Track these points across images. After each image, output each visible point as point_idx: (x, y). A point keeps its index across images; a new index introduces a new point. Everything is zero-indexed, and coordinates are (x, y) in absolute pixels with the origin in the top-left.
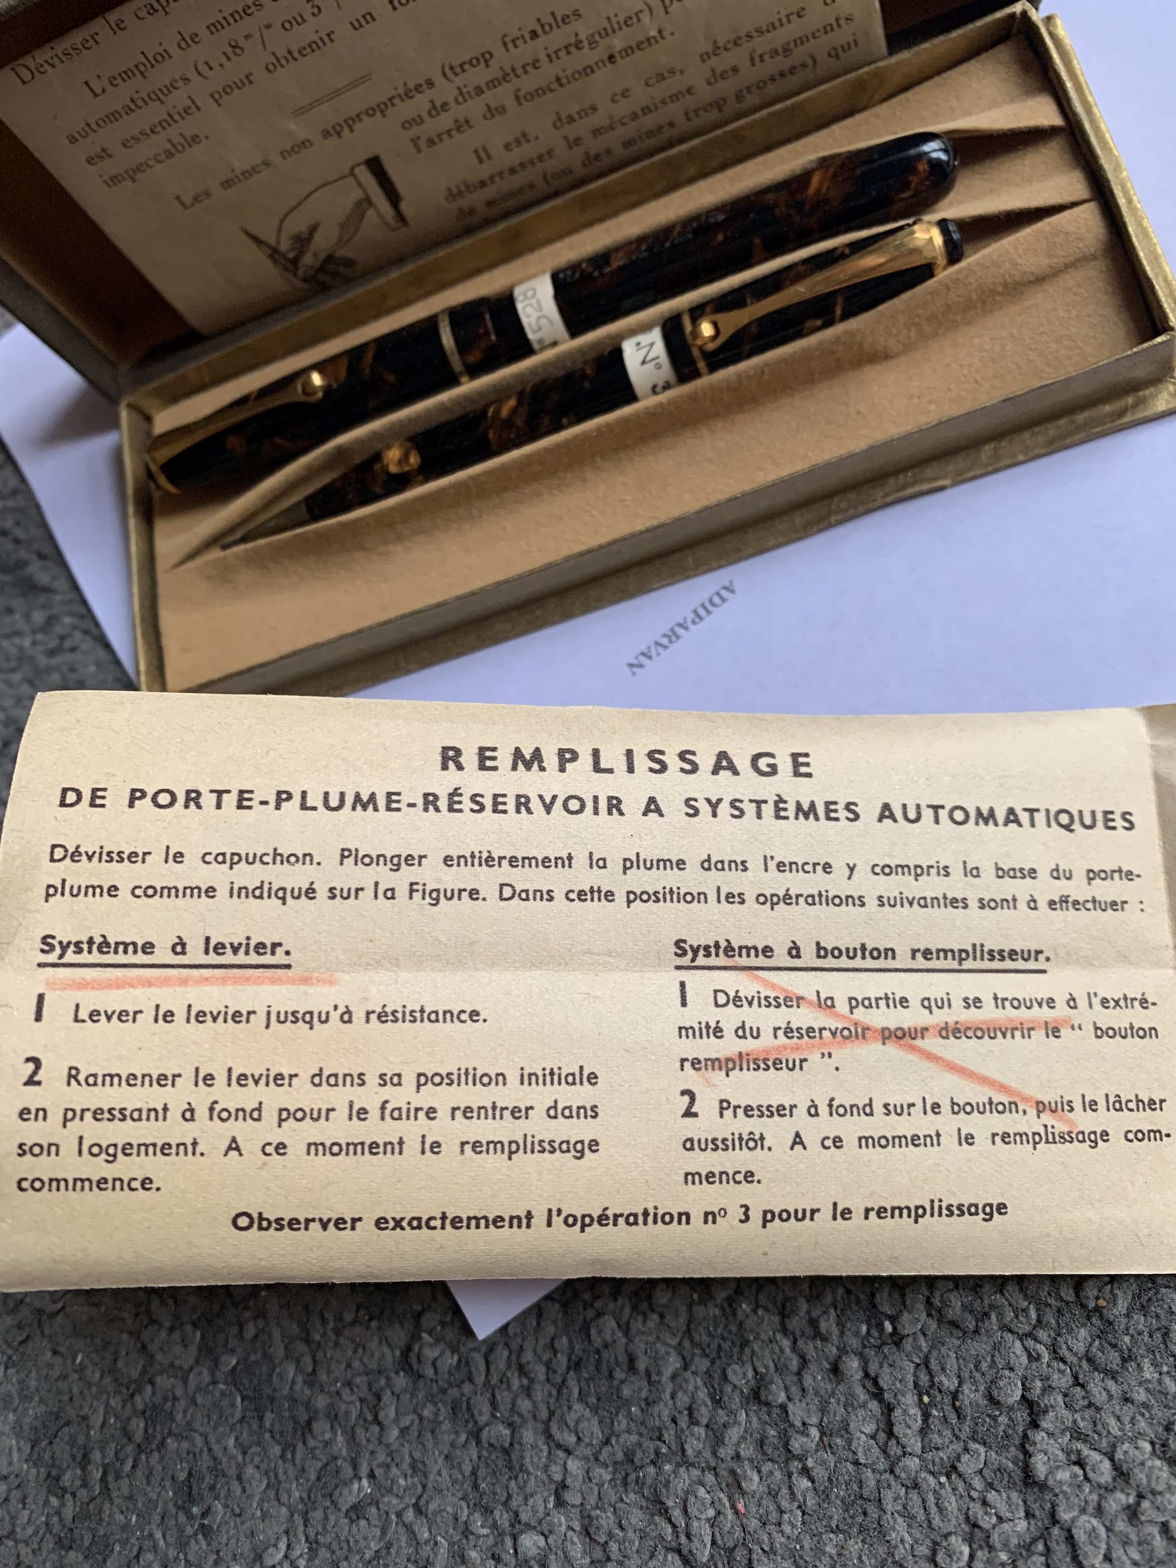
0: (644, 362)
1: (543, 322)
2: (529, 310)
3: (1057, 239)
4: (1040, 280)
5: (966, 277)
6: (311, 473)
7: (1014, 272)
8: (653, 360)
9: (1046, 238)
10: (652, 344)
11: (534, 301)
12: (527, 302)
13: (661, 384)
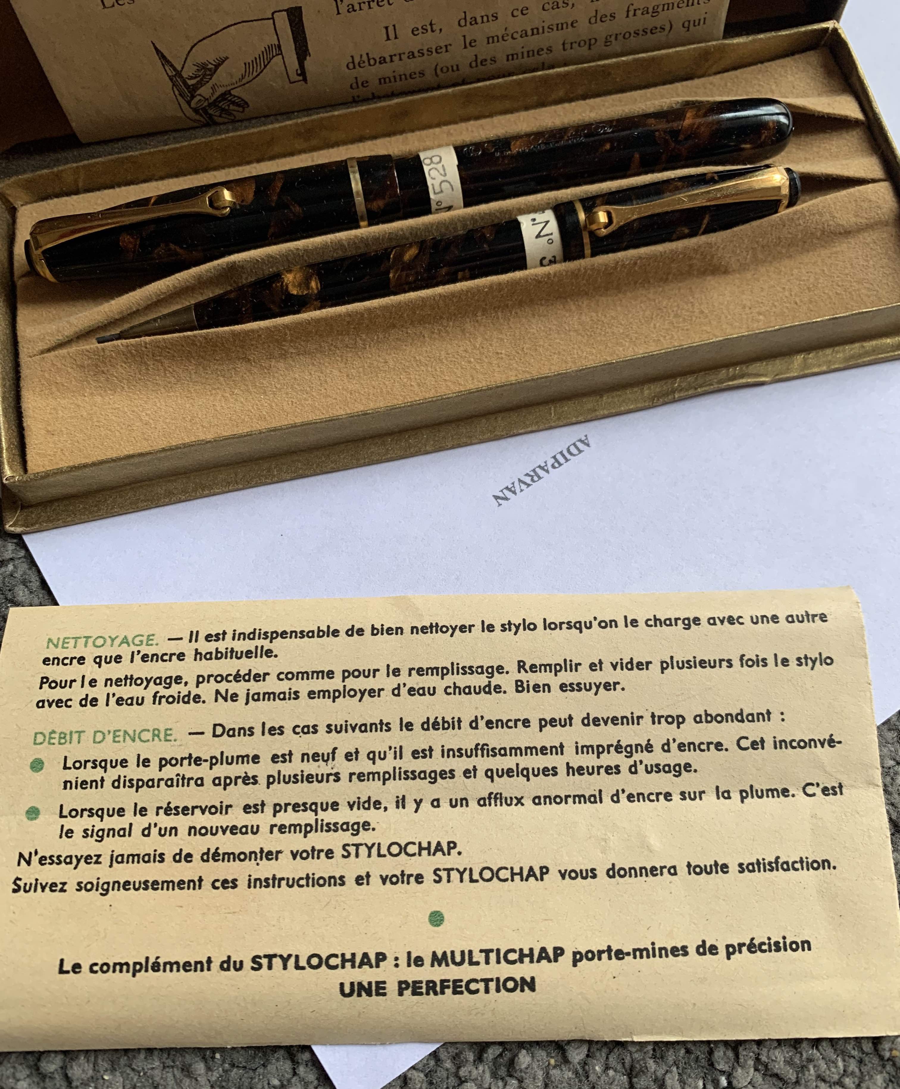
0: (538, 236)
1: (445, 185)
2: (433, 173)
3: (862, 204)
4: (846, 233)
5: (798, 219)
6: (201, 283)
7: (831, 223)
8: (547, 235)
9: (856, 201)
10: (547, 222)
11: (439, 166)
12: (432, 166)
13: (549, 257)
